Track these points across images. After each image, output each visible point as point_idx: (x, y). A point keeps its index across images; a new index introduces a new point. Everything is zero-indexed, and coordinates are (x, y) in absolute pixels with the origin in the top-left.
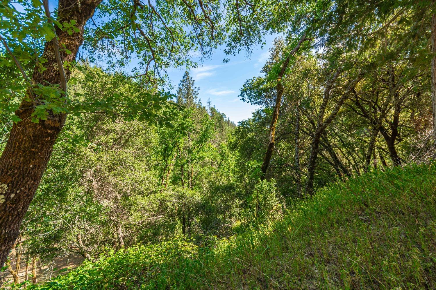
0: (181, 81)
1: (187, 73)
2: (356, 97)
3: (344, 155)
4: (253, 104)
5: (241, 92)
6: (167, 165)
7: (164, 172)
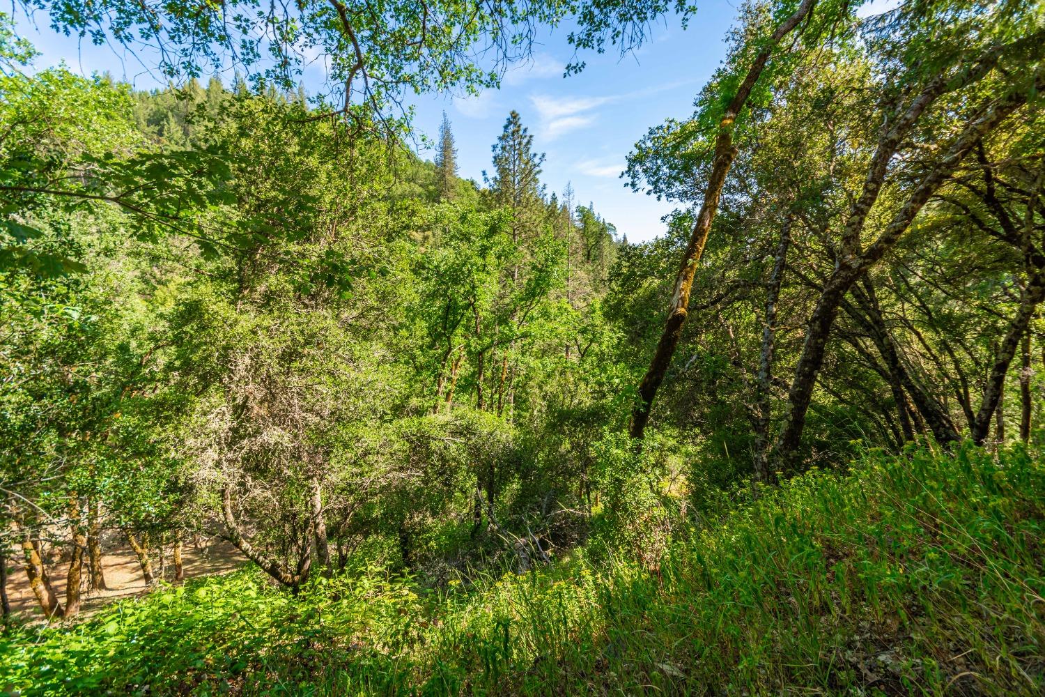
0: (500, 138)
1: (514, 118)
2: (988, 178)
3: (928, 349)
4: (664, 197)
5: (627, 163)
6: (450, 349)
7: (443, 365)
